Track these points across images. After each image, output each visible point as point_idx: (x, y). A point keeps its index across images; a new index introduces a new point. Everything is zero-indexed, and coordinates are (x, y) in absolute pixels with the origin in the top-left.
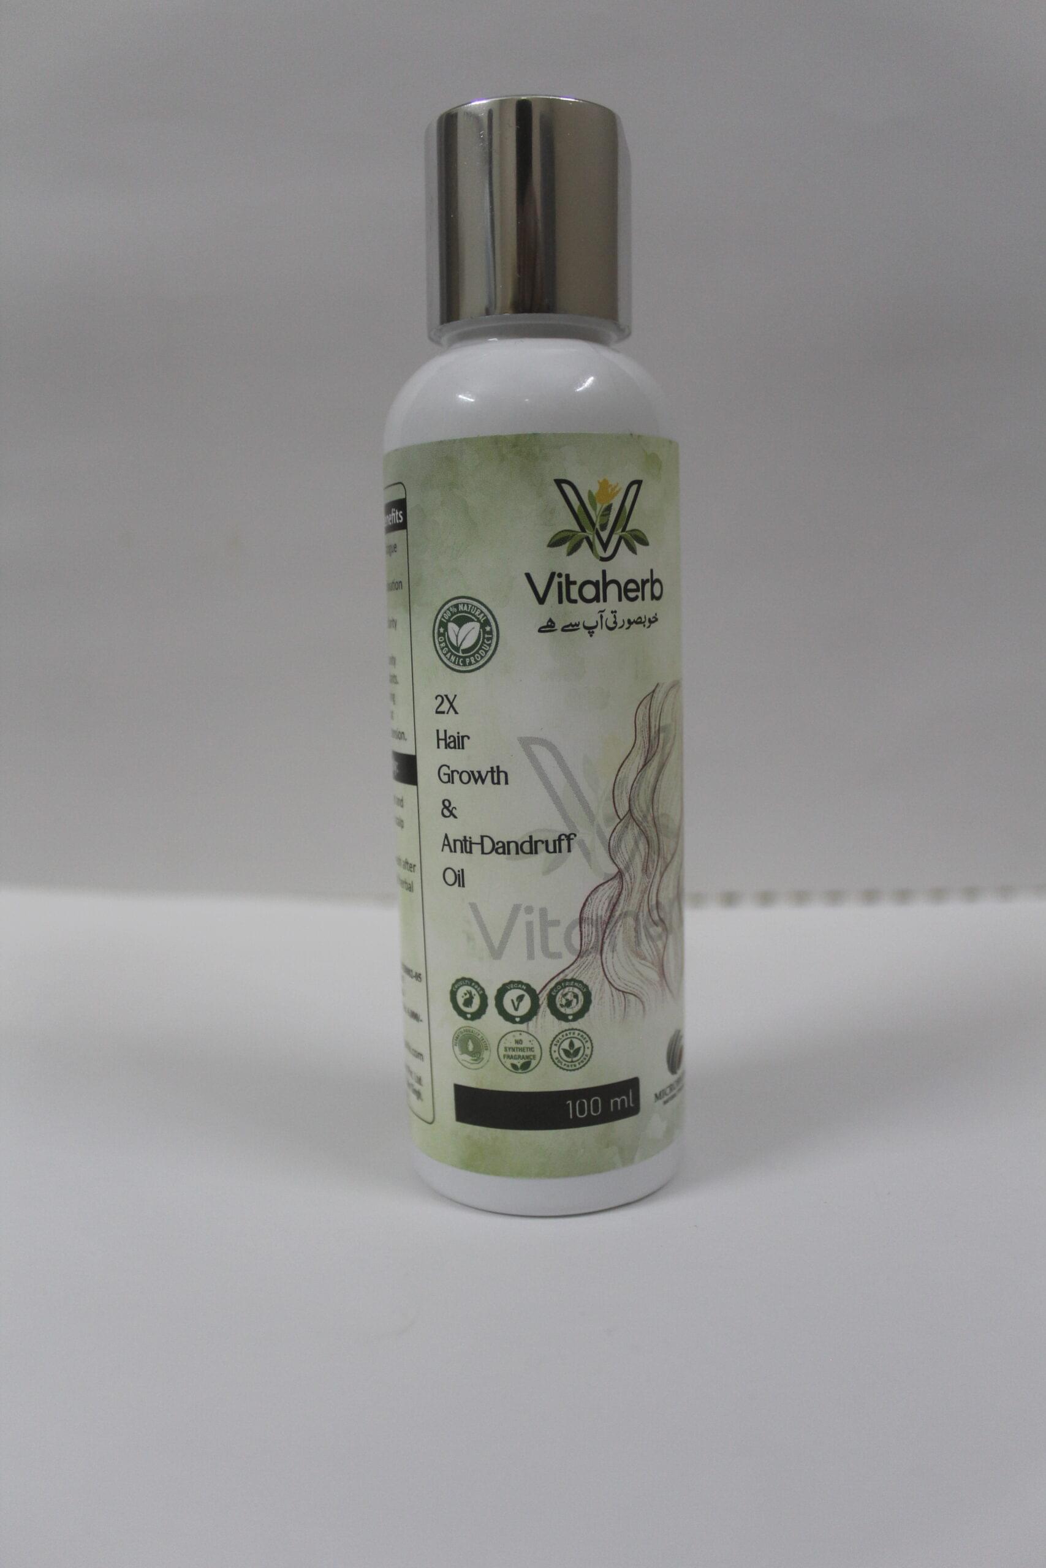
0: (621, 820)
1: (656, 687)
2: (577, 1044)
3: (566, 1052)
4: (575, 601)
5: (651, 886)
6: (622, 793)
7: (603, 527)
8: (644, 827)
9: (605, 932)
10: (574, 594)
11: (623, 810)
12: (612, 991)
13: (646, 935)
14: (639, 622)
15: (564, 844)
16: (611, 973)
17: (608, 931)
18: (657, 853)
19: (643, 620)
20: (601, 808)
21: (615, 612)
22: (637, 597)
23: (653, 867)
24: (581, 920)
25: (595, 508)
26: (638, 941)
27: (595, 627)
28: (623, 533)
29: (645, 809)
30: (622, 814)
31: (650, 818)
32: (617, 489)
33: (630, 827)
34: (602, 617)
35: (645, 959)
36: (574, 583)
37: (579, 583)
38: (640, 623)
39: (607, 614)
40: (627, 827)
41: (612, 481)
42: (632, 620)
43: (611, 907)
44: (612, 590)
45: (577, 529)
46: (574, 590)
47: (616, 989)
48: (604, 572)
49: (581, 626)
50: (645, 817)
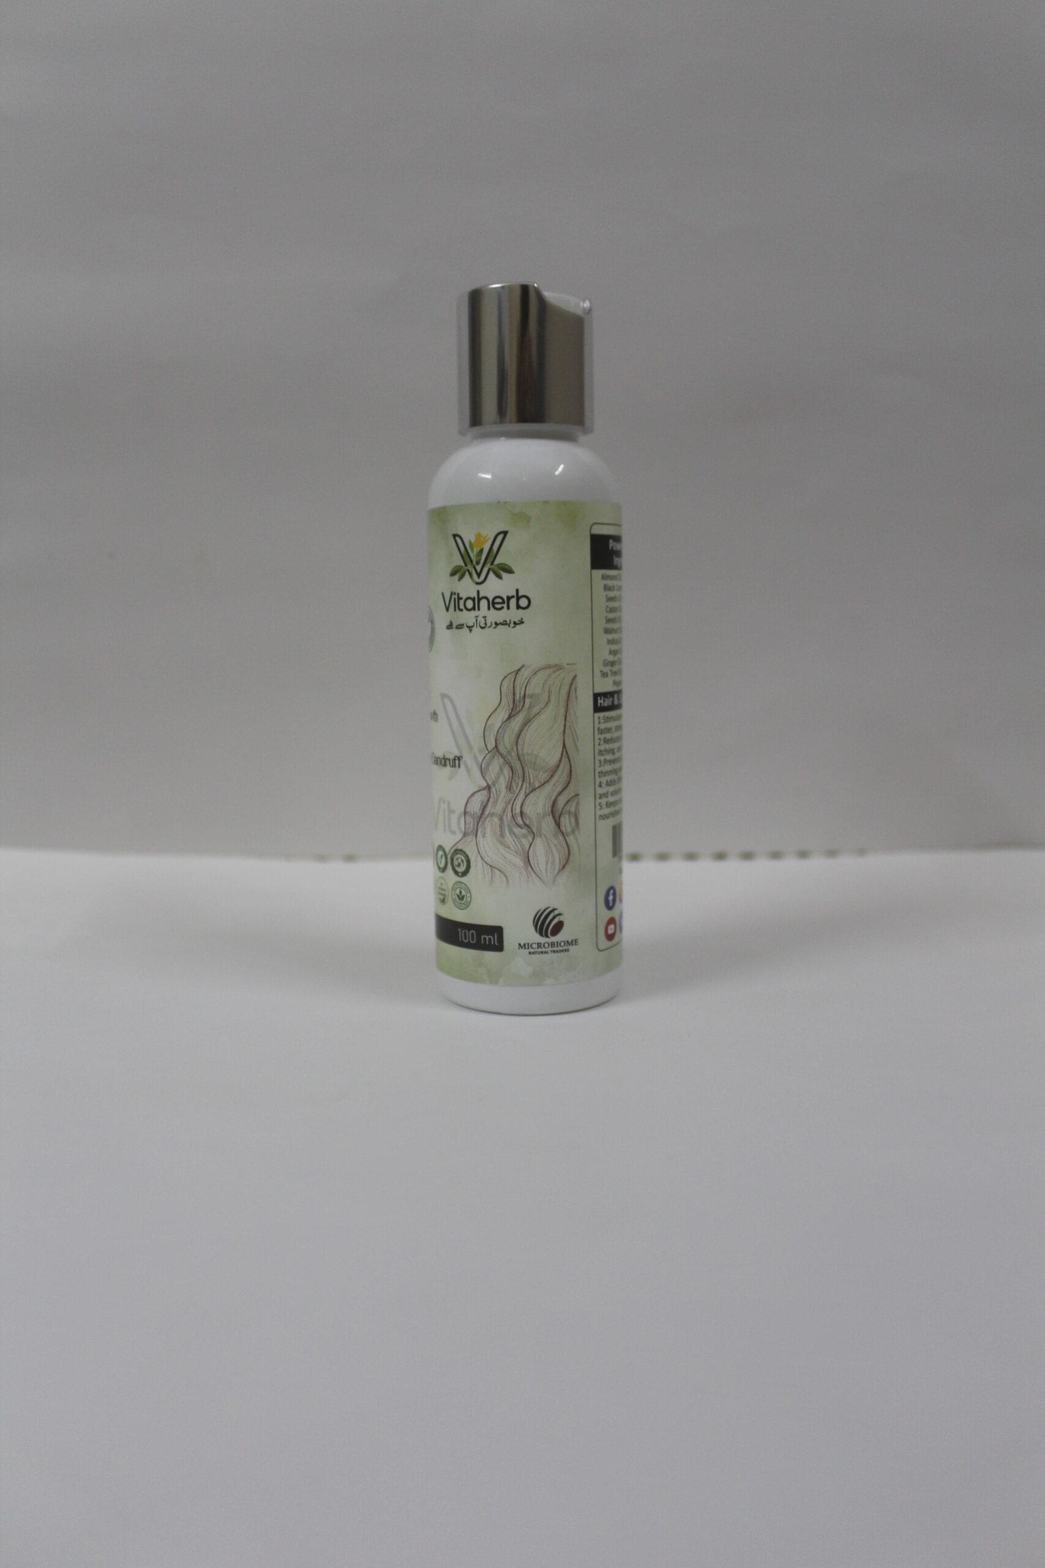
0: (489, 752)
1: (521, 667)
2: (463, 893)
3: (458, 896)
4: (461, 610)
5: (515, 800)
6: (490, 735)
7: (478, 563)
8: (509, 760)
9: (478, 824)
10: (462, 606)
11: (491, 744)
12: (483, 865)
13: (510, 832)
14: (504, 623)
15: (457, 762)
16: (482, 851)
17: (480, 823)
18: (521, 779)
19: (508, 622)
20: (477, 743)
21: (486, 617)
22: (502, 608)
23: (517, 788)
24: (465, 813)
25: (472, 551)
26: (502, 834)
27: (473, 627)
28: (492, 567)
29: (509, 747)
30: (490, 747)
31: (514, 754)
32: (487, 538)
33: (496, 758)
34: (477, 620)
35: (509, 847)
36: (461, 599)
37: (464, 598)
38: (506, 624)
39: (481, 619)
40: (494, 757)
41: (484, 533)
42: (498, 623)
43: (482, 807)
44: (484, 603)
45: (463, 564)
46: (462, 602)
47: (486, 863)
48: (478, 592)
49: (465, 625)
50: (509, 753)
